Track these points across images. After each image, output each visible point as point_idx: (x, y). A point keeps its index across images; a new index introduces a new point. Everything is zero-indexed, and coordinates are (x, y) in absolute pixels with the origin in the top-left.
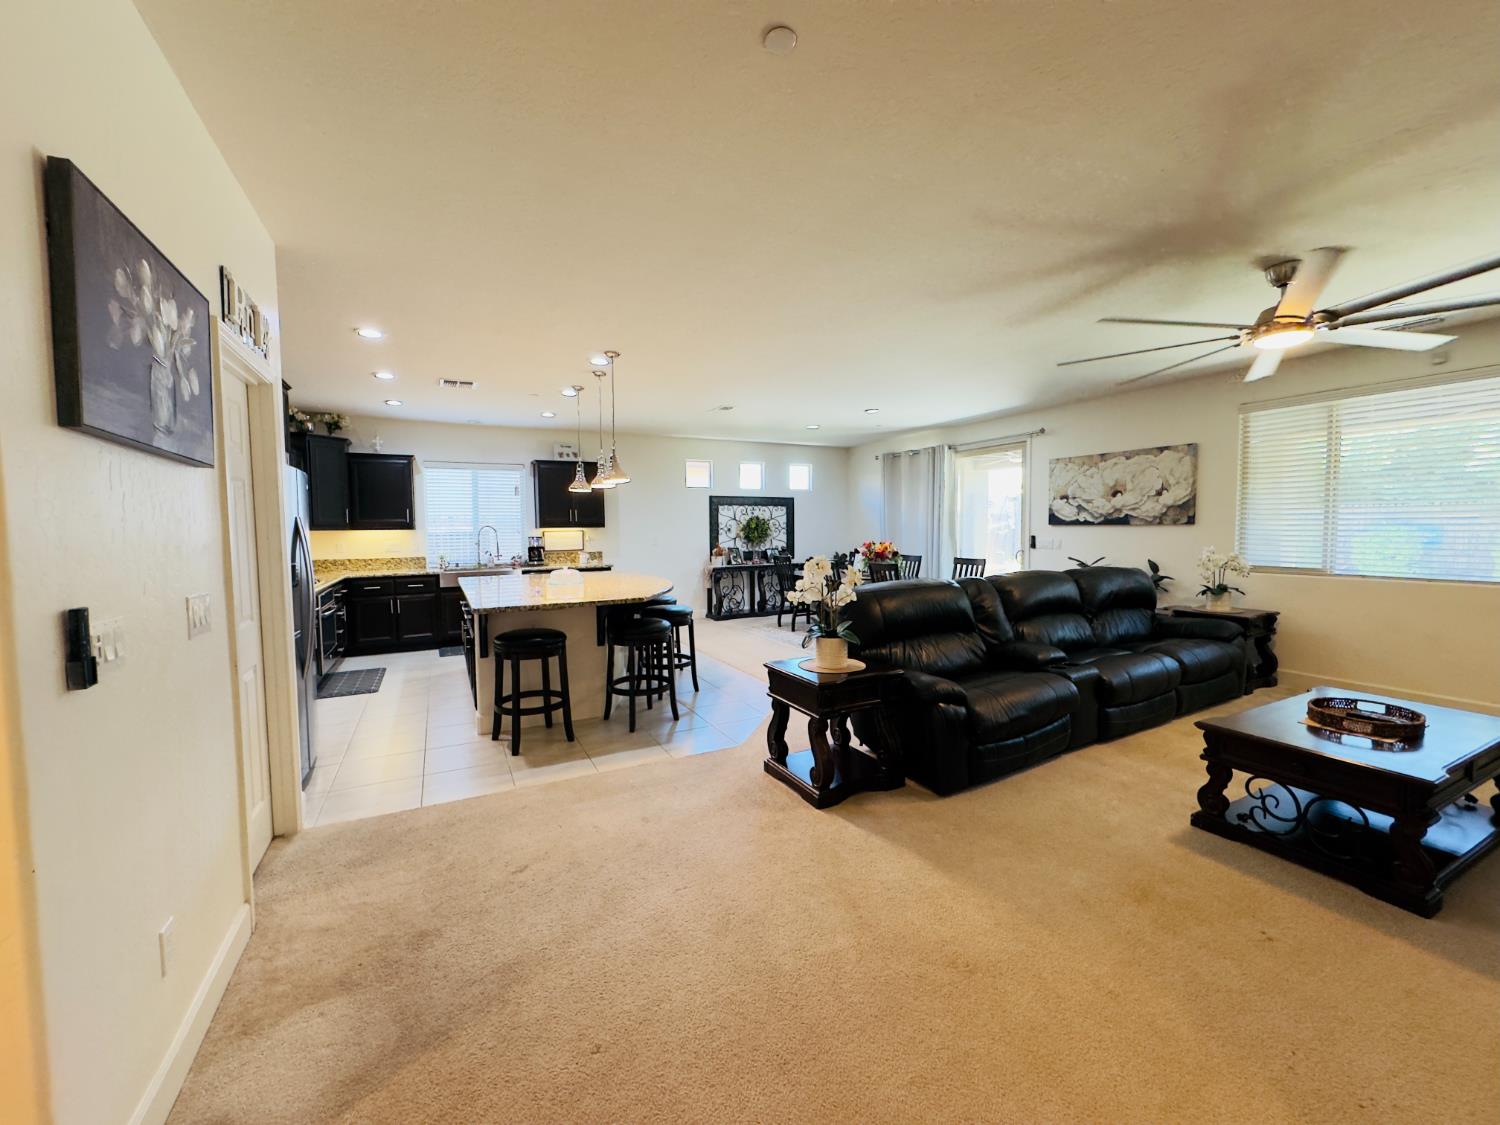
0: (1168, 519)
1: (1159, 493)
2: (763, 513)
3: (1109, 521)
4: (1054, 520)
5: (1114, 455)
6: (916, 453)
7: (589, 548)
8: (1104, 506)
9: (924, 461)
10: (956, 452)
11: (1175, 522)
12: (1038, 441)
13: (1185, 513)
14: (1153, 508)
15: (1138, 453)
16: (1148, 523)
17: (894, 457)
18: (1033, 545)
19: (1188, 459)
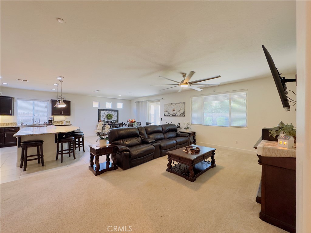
0: (181, 116)
1: (180, 111)
2: (111, 113)
3: (173, 116)
4: (165, 115)
5: (174, 104)
6: (142, 102)
7: (66, 120)
8: (172, 113)
9: (144, 103)
10: (149, 102)
11: (182, 116)
12: (162, 101)
13: (183, 115)
14: (179, 113)
15: (177, 104)
16: (179, 116)
17: (139, 102)
18: (162, 120)
19: (184, 105)
